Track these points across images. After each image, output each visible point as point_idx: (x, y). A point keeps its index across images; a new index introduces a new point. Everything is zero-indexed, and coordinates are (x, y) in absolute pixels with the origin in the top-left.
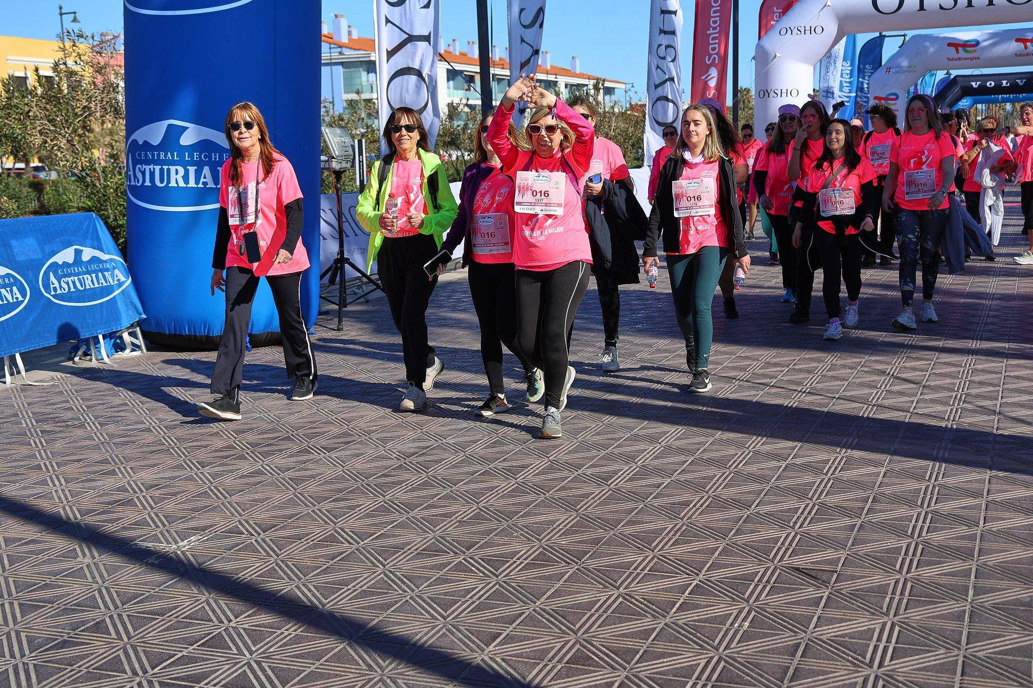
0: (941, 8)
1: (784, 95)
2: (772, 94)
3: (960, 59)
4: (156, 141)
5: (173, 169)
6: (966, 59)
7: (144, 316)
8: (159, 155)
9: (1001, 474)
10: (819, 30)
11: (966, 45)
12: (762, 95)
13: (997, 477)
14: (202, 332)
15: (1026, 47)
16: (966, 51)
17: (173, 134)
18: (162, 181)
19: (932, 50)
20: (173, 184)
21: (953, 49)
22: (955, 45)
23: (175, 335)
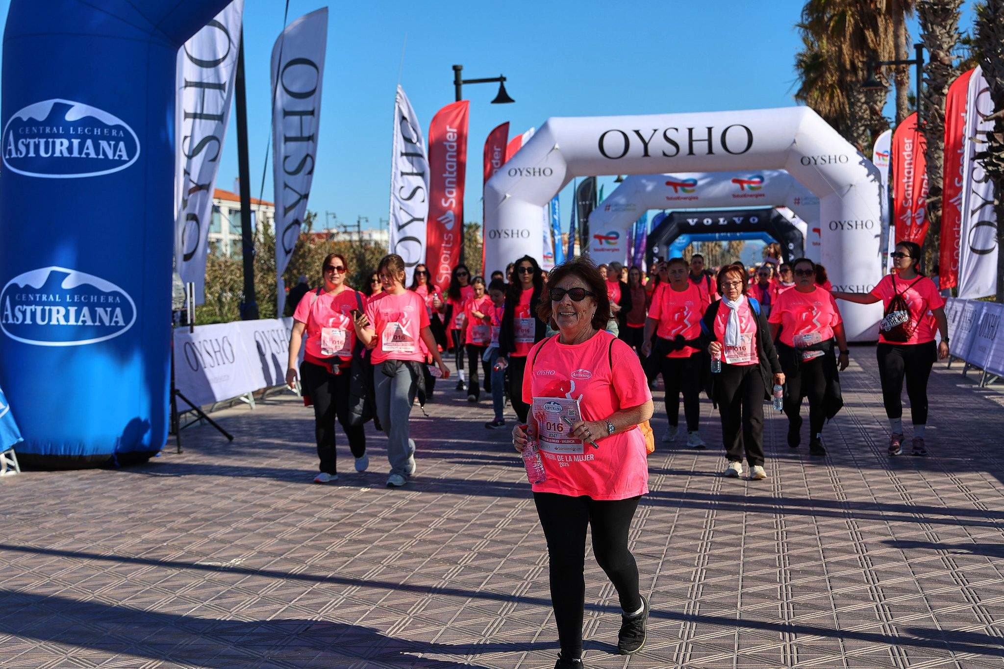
0: (664, 154)
1: (515, 236)
2: (503, 235)
3: (678, 198)
4: (38, 284)
5: (54, 309)
6: (685, 198)
7: (21, 439)
8: (41, 298)
9: (753, 513)
10: (548, 172)
11: (684, 184)
12: (492, 235)
13: (750, 515)
14: (76, 452)
15: (743, 188)
16: (684, 191)
17: (55, 279)
18: (43, 319)
19: (650, 187)
20: (54, 322)
21: (671, 188)
22: (675, 184)
23: (50, 455)
